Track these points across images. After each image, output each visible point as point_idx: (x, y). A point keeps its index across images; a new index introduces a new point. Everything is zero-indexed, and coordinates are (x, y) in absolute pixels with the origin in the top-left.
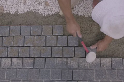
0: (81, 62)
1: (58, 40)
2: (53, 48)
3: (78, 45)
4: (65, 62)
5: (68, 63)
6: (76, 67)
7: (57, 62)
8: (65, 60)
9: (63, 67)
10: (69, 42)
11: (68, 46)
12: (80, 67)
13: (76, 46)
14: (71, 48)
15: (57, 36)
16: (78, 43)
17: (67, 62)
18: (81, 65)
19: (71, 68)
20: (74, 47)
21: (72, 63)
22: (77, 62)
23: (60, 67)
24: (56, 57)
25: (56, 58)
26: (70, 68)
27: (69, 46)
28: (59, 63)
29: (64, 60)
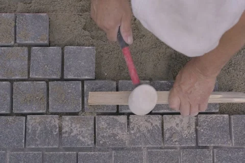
0: (103, 128)
1: (32, 58)
2: (15, 83)
3: (94, 74)
4: (55, 126)
5: (63, 131)
6: (90, 143)
7: (30, 127)
8: (55, 120)
9: (49, 143)
10: (67, 64)
11: (62, 79)
12: (101, 142)
13: (87, 77)
14: (72, 84)
15: (29, 46)
16: (93, 68)
17: (60, 128)
18: (103, 137)
19: (74, 146)
20: (83, 81)
21: (75, 132)
22: (93, 126)
23: (38, 143)
24: (25, 111)
25: (25, 115)
26: (68, 146)
27: (65, 78)
28: (34, 132)
29: (50, 122)
